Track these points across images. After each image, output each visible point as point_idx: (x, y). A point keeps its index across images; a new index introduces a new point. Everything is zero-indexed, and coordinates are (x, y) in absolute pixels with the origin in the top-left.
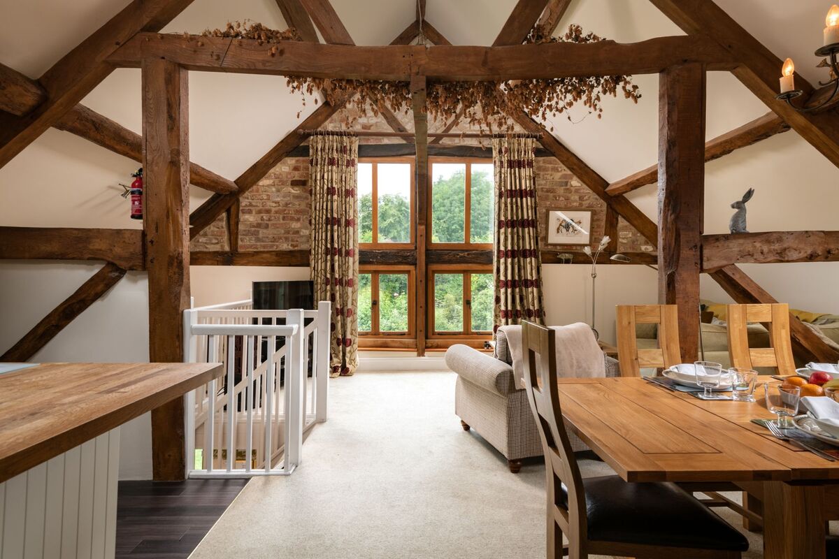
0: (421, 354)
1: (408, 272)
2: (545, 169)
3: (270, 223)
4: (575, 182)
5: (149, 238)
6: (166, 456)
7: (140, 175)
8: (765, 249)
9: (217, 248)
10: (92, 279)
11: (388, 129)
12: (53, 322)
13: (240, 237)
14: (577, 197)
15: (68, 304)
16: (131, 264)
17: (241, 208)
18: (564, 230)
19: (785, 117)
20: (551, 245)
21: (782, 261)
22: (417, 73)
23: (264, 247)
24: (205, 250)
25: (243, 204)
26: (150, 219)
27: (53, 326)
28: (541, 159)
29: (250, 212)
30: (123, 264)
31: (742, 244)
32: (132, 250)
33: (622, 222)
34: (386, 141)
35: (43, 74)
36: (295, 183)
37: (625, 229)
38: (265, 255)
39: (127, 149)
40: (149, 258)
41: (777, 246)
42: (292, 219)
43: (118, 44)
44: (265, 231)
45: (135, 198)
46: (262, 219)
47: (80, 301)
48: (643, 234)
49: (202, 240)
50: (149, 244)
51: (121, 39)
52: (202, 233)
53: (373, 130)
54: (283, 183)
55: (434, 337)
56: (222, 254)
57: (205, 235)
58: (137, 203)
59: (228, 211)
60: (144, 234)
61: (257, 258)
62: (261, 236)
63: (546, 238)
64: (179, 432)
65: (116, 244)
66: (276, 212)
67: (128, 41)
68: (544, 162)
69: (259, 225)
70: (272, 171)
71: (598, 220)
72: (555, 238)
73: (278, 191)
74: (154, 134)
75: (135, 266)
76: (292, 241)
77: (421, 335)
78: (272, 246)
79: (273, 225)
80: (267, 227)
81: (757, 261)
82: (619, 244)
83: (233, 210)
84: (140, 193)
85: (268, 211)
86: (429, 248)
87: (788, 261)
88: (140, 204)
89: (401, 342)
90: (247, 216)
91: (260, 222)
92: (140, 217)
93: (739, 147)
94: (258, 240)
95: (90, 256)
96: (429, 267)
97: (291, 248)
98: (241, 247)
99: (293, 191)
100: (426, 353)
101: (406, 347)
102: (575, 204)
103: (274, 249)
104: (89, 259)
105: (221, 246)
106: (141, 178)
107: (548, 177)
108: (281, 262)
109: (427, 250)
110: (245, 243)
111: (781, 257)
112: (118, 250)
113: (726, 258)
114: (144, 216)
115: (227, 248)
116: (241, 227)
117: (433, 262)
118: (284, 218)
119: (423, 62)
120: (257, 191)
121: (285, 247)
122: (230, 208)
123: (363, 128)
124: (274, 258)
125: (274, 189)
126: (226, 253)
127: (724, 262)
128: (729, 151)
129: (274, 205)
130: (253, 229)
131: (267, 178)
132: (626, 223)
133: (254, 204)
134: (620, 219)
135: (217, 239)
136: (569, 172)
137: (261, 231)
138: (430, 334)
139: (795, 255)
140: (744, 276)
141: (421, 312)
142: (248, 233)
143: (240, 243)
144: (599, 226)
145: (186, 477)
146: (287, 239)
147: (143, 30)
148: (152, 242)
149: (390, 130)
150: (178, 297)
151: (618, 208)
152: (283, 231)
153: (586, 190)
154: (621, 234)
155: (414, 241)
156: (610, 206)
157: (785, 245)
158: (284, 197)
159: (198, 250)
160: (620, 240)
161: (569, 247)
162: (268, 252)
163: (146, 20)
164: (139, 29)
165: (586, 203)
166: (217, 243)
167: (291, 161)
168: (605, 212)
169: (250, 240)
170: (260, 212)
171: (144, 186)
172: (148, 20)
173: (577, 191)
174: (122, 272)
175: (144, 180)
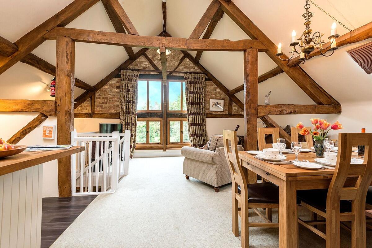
0: (165, 151)
1: (160, 121)
2: (209, 85)
3: (107, 102)
4: (218, 90)
5: (58, 104)
6: (64, 188)
7: (54, 80)
8: (277, 110)
9: (86, 111)
10: (34, 120)
11: (152, 69)
12: (18, 136)
13: (95, 107)
14: (219, 95)
15: (24, 129)
16: (50, 114)
17: (96, 97)
18: (215, 106)
19: (282, 68)
20: (210, 111)
21: (282, 114)
22: (162, 47)
23: (105, 111)
24: (82, 112)
25: (97, 95)
26: (58, 96)
27: (18, 138)
28: (207, 81)
29: (100, 98)
30: (47, 114)
31: (270, 108)
32: (51, 108)
33: (234, 104)
34: (152, 73)
35: (16, 41)
36: (117, 88)
37: (235, 106)
38: (105, 114)
39: (50, 71)
40: (58, 111)
41: (280, 109)
42: (116, 101)
43: (47, 30)
44: (105, 105)
45: (53, 89)
46: (104, 101)
47: (29, 128)
48: (240, 108)
49: (80, 108)
50: (57, 106)
51: (49, 29)
52: (80, 106)
53: (147, 69)
54: (113, 87)
55: (169, 144)
56: (88, 114)
57: (82, 106)
58: (53, 90)
59: (91, 97)
60: (56, 102)
61: (102, 115)
62: (104, 107)
63: (209, 109)
64: (69, 178)
65: (44, 106)
66: (110, 98)
67: (52, 29)
68: (208, 83)
69: (103, 103)
70: (108, 83)
71: (226, 103)
72: (212, 109)
73: (111, 90)
74: (61, 64)
75: (52, 114)
76: (116, 109)
77: (165, 144)
78: (108, 111)
79: (108, 103)
80: (106, 103)
81: (274, 114)
82: (233, 111)
83: (93, 97)
84: (55, 87)
85: (107, 98)
86: (168, 112)
87: (283, 114)
88: (54, 91)
89: (157, 146)
90: (98, 100)
91: (103, 102)
92: (54, 96)
93: (269, 78)
94: (102, 108)
95: (34, 110)
96: (168, 119)
97: (116, 112)
98: (96, 111)
99: (117, 91)
100: (167, 150)
101: (159, 148)
102: (218, 97)
103: (109, 112)
104: (33, 112)
105: (88, 111)
106: (55, 81)
107: (209, 88)
108: (111, 117)
109: (167, 113)
110: (98, 110)
111: (281, 113)
112: (45, 108)
113: (265, 113)
114: (56, 96)
115: (90, 112)
116: (96, 104)
117: (169, 118)
118: (113, 101)
119: (164, 43)
120: (103, 90)
121: (113, 111)
122: (92, 96)
123: (143, 68)
124: (109, 115)
125: (109, 90)
126: (90, 113)
127: (264, 114)
128: (266, 79)
129: (109, 95)
130: (101, 104)
131: (106, 85)
132: (235, 104)
133: (101, 95)
134: (233, 103)
135: (86, 108)
136: (216, 86)
137: (104, 105)
138: (168, 143)
139: (285, 112)
140: (271, 119)
141: (165, 135)
142: (99, 106)
143: (95, 110)
144: (226, 105)
145: (72, 196)
146: (114, 108)
147: (58, 26)
148: (59, 105)
149: (153, 69)
150: (69, 126)
151: (232, 99)
152: (112, 106)
153: (222, 93)
154: (234, 108)
155: (162, 110)
156: (230, 98)
157: (283, 109)
158: (113, 93)
159: (78, 112)
160: (233, 110)
161: (216, 112)
162: (106, 113)
163: (59, 22)
164: (56, 25)
165: (222, 97)
166: (86, 110)
167: (116, 80)
168: (228, 100)
169: (100, 108)
170: (103, 98)
171: (56, 84)
172: (60, 22)
173: (219, 93)
174: (47, 117)
175: (56, 82)
